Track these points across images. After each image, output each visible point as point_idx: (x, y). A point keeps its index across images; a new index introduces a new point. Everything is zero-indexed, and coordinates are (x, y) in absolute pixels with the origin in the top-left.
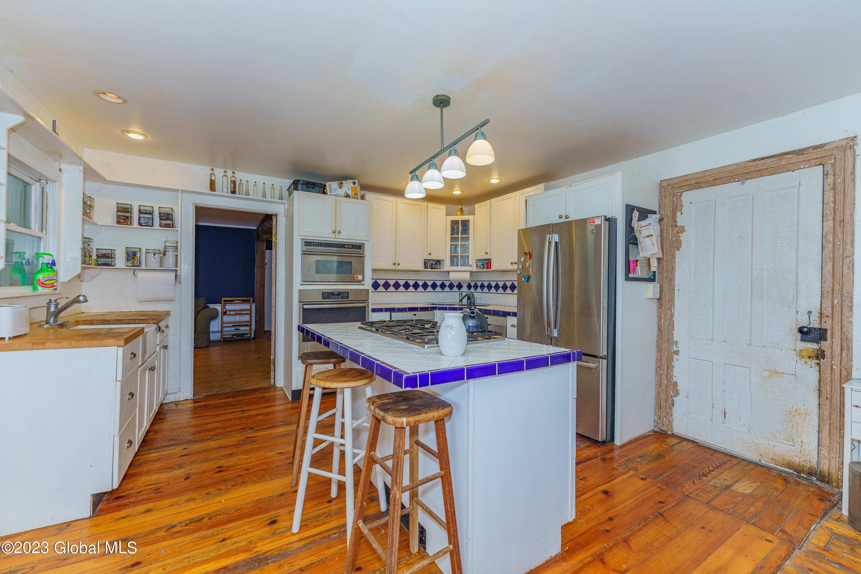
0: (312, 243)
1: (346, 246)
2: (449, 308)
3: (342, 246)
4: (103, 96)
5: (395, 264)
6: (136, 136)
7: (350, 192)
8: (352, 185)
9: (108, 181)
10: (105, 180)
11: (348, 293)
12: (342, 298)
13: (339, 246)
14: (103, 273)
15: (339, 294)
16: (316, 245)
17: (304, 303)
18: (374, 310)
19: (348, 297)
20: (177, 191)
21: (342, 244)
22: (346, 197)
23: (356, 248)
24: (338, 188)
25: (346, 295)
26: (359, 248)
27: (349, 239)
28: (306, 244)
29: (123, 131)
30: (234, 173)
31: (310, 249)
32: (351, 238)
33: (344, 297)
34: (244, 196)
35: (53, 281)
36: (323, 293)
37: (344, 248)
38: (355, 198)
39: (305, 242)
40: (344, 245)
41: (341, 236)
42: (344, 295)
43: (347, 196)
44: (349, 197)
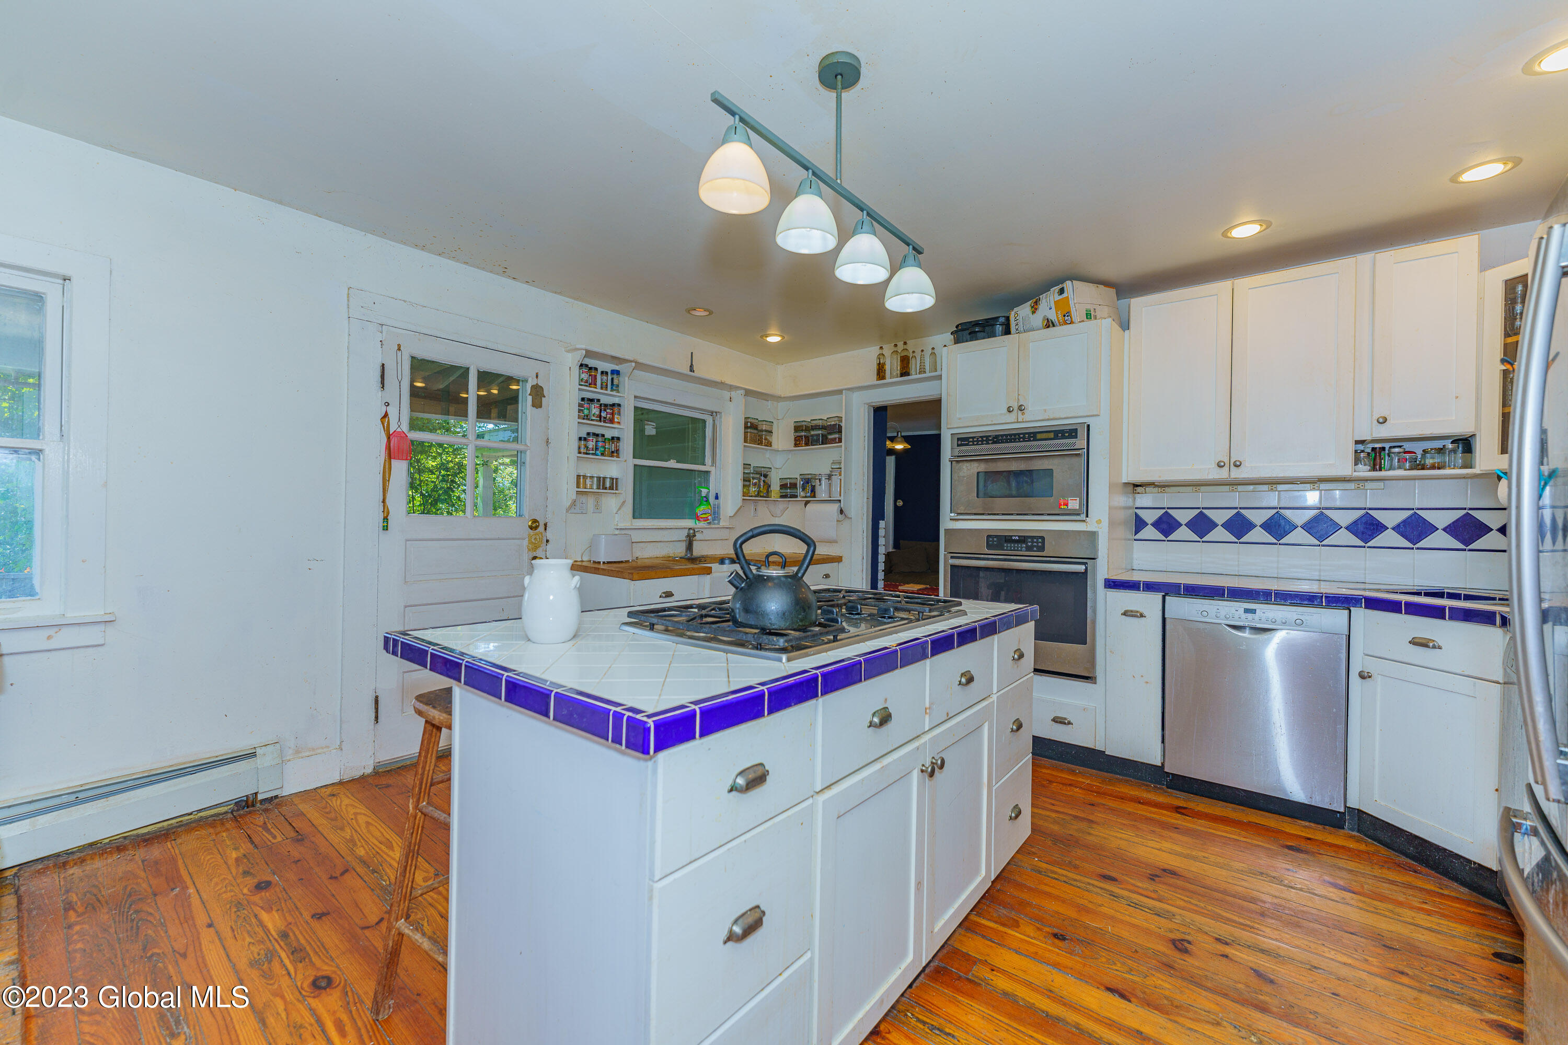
0: (971, 440)
1: (1039, 436)
2: (1408, 604)
3: (1030, 437)
4: (693, 313)
5: (1220, 465)
6: (774, 339)
7: (1052, 315)
8: (1057, 297)
9: (784, 397)
10: (780, 397)
11: (1043, 538)
12: (1029, 549)
13: (1024, 438)
14: (790, 506)
15: (1023, 540)
16: (978, 441)
17: (952, 555)
18: (1112, 584)
19: (1042, 549)
20: (839, 392)
21: (1029, 434)
22: (1048, 326)
23: (1063, 437)
24: (1031, 315)
25: (1037, 542)
26: (1070, 437)
27: (1048, 420)
28: (959, 442)
29: (762, 337)
30: (905, 343)
31: (967, 451)
32: (1051, 417)
33: (1032, 546)
34: (919, 376)
35: (708, 515)
36: (988, 537)
37: (1035, 440)
38: (1065, 323)
39: (958, 439)
40: (1035, 434)
41: (1027, 417)
42: (1033, 542)
43: (1049, 324)
44: (1054, 326)
